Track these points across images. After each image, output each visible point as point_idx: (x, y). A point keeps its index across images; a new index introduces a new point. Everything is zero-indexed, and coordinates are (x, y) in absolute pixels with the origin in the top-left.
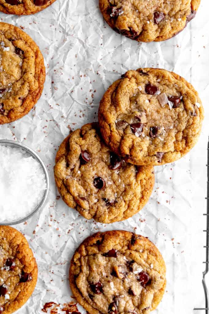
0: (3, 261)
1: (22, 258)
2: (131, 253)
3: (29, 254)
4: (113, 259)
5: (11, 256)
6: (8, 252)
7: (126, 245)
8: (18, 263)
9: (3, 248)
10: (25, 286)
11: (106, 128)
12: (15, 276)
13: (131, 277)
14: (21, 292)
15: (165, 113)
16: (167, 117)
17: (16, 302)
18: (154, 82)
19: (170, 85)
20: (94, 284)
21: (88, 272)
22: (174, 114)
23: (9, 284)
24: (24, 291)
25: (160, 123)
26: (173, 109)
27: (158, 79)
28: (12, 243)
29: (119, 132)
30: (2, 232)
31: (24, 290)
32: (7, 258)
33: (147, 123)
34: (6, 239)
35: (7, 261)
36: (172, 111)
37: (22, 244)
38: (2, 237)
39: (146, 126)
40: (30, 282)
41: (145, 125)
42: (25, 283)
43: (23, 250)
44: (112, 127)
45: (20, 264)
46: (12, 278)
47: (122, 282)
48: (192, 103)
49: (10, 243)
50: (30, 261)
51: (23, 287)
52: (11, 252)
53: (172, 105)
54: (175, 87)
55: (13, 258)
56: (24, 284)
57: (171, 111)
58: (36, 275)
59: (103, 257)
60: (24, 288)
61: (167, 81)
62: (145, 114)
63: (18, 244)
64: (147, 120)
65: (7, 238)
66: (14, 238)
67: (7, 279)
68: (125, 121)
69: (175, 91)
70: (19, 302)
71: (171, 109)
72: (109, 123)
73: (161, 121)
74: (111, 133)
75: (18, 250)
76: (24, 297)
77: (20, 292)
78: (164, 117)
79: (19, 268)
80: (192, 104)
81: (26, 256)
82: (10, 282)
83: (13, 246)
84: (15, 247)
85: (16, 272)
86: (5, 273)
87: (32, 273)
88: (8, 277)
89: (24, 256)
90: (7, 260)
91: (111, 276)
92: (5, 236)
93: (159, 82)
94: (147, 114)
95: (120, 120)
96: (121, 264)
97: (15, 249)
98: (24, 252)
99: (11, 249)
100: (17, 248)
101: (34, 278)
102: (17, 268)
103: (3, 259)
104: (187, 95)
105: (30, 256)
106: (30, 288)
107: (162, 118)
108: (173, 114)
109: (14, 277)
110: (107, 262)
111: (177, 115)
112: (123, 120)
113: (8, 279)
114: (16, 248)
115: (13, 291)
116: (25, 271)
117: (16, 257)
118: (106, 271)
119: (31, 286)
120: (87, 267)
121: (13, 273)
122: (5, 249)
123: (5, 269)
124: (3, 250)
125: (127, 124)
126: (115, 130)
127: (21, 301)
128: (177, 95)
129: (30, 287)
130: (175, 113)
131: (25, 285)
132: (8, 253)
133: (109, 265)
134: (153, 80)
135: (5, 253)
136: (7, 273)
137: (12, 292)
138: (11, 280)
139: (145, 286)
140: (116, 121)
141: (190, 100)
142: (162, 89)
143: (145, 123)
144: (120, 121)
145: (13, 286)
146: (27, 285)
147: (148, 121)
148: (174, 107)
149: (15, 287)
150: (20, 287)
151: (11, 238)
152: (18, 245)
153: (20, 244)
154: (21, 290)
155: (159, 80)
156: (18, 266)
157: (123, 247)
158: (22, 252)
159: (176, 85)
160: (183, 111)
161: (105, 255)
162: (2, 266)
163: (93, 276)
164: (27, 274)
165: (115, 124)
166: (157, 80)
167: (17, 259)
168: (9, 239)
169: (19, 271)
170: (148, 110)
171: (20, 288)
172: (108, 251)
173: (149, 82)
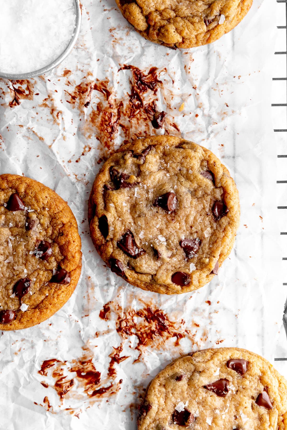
0: (35, 241)
1: (65, 244)
3: (76, 241)
5: (48, 238)
6: (46, 230)
8: (57, 250)
9: (40, 223)
10: (57, 290)
12: (46, 270)
14: (49, 297)
17: (37, 310)
23: (35, 279)
24: (54, 297)
28: (55, 218)
30: (46, 197)
31: (53, 295)
32: (42, 239)
34: (48, 209)
35: (41, 244)
37: (69, 224)
38: (43, 205)
40: (66, 286)
42: (59, 284)
43: (70, 232)
45: (58, 253)
46: (41, 273)
49: (53, 218)
50: (76, 253)
51: (53, 290)
52: (50, 232)
55: (50, 241)
56: (57, 286)
58: (77, 278)
60: (55, 292)
63: (65, 222)
65: (50, 208)
66: (61, 211)
67: (32, 272)
70: (41, 312)
75: (61, 231)
76: (50, 306)
77: (47, 297)
79: (55, 260)
81: (72, 242)
82: (36, 278)
83: (56, 223)
84: (59, 225)
85: (49, 264)
86: (33, 261)
87: (72, 273)
88: (36, 268)
89: (69, 242)
90: (42, 242)
92: (49, 205)
97: (58, 229)
98: (70, 235)
99: (51, 227)
100: (62, 228)
101: (73, 282)
102: (53, 258)
103: (35, 239)
105: (77, 246)
106: (63, 295)
109: (44, 271)
113: (34, 272)
114: (59, 227)
115: (37, 293)
116: (63, 267)
117: (55, 241)
119: (65, 292)
121: (45, 265)
122: (42, 225)
123: (35, 255)
124: (39, 225)
127: (45, 310)
129: (63, 293)
131: (58, 288)
132: (45, 232)
135: (42, 231)
136: (36, 262)
137: (35, 293)
138: (39, 274)
145: (38, 285)
146: (60, 289)
149: (41, 287)
150: (49, 288)
151: (57, 210)
152: (64, 225)
153: (67, 223)
154: (50, 294)
156: (54, 256)
158: (67, 236)
162: (32, 249)
164: (65, 272)
167: (56, 244)
168: (52, 211)
169: (55, 264)
171: (49, 290)
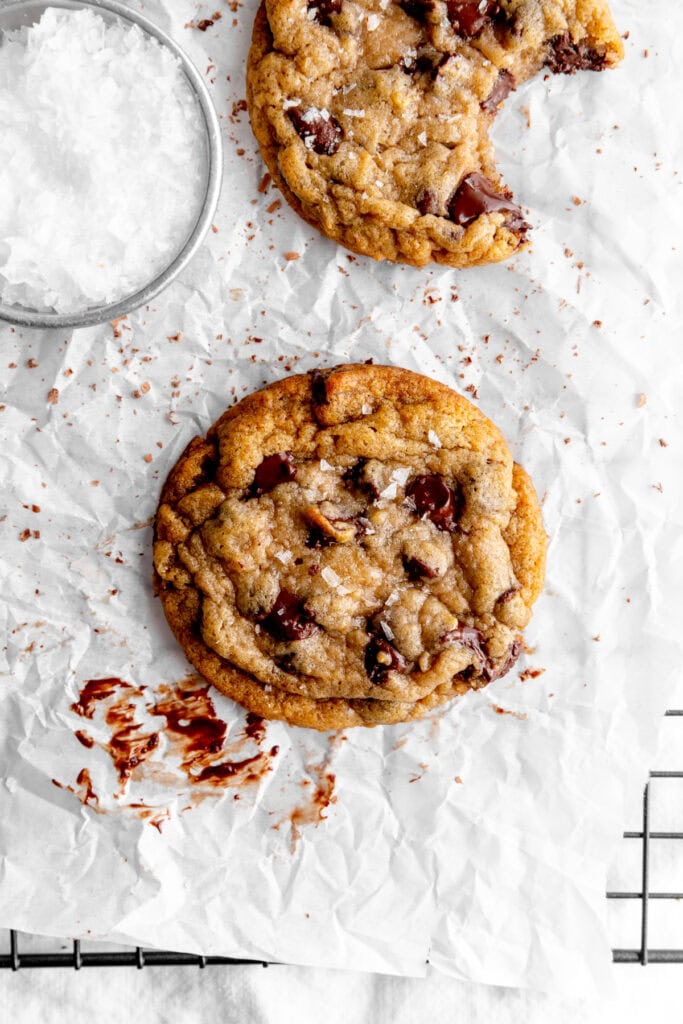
2: (336, 439)
4: (286, 492)
7: (305, 421)
13: (382, 518)
20: (267, 610)
21: (227, 583)
47: (362, 550)
59: (249, 504)
91: (312, 551)
96: (325, 495)
110: (272, 511)
118: (287, 543)
133: (285, 520)
139: (454, 525)
157: (297, 435)
163: (250, 587)
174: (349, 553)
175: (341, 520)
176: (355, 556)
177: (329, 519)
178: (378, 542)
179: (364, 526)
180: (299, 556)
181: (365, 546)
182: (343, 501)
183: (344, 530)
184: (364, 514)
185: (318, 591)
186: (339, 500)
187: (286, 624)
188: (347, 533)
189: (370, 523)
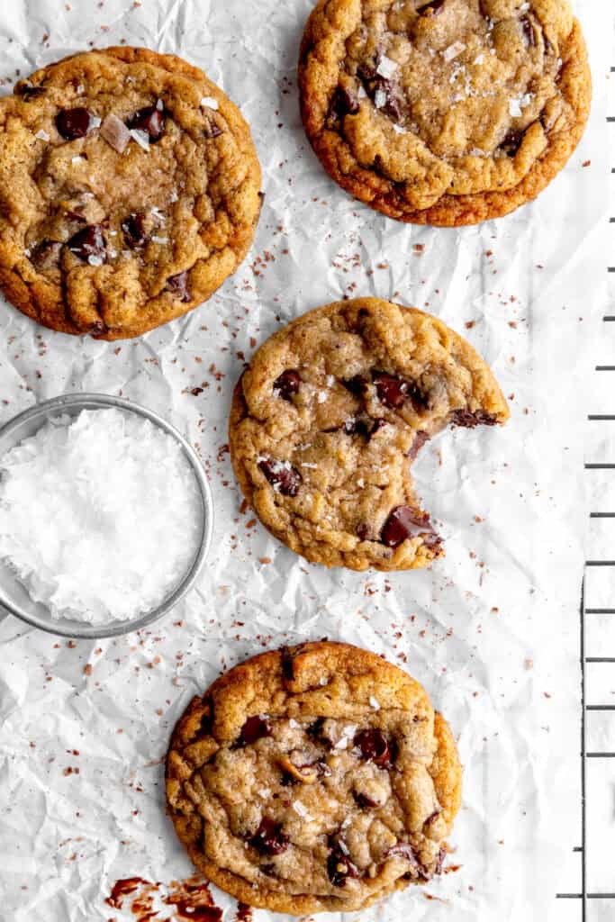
2: (301, 704)
4: (265, 744)
7: (278, 690)
11: (12, 282)
13: (337, 762)
15: (140, 168)
16: (149, 175)
18: (71, 100)
19: (114, 88)
20: (253, 832)
21: (222, 812)
22: (163, 159)
25: (141, 199)
26: (155, 147)
27: (79, 88)
29: (49, 277)
33: (107, 218)
36: (156, 153)
39: (107, 227)
41: (105, 223)
44: (23, 272)
47: (322, 787)
48: (192, 106)
53: (146, 136)
54: (130, 85)
57: (152, 153)
59: (237, 753)
61: (101, 80)
62: (91, 195)
64: (104, 208)
68: (47, 240)
69: (136, 97)
71: (148, 149)
72: (12, 267)
73: (141, 194)
74: (30, 290)
78: (142, 179)
80: (193, 108)
91: (286, 789)
93: (84, 95)
94: (95, 192)
95: (36, 243)
96: (294, 746)
104: (170, 92)
107: (141, 185)
108: (161, 160)
110: (255, 758)
111: (171, 156)
112: (42, 239)
118: (266, 782)
120: (210, 801)
125: (57, 247)
126: (36, 277)
128: (147, 103)
130: (164, 156)
133: (265, 765)
134: (65, 97)
139: (391, 765)
140: (28, 252)
141: (183, 100)
142: (100, 108)
143: (104, 220)
144: (36, 247)
147: (108, 210)
148: (154, 140)
155: (81, 89)
157: (272, 700)
159: (129, 78)
160: (182, 139)
161: (238, 745)
163: (240, 816)
165: (27, 261)
166: (76, 90)
170: (92, 181)
172: (239, 730)
173: (58, 107)
174: (313, 789)
175: (305, 766)
176: (318, 791)
177: (297, 767)
178: (334, 781)
179: (324, 770)
180: (276, 792)
181: (325, 784)
182: (308, 749)
183: (309, 774)
184: (323, 760)
185: (291, 819)
186: (304, 748)
187: (267, 843)
188: (310, 776)
189: (328, 767)
